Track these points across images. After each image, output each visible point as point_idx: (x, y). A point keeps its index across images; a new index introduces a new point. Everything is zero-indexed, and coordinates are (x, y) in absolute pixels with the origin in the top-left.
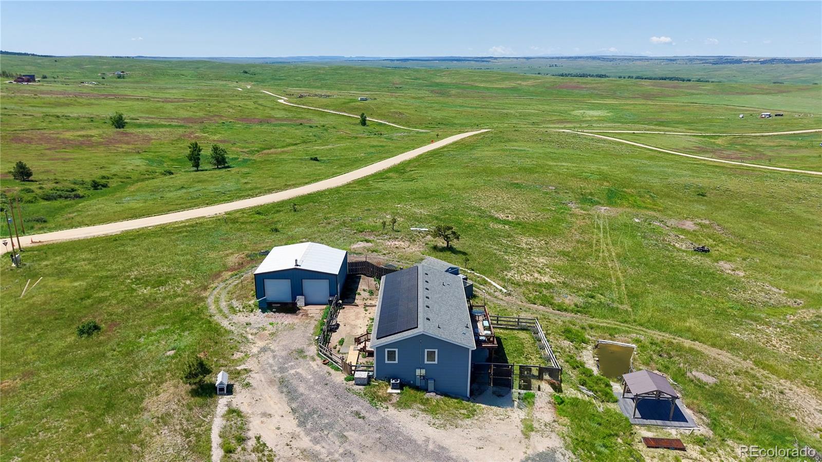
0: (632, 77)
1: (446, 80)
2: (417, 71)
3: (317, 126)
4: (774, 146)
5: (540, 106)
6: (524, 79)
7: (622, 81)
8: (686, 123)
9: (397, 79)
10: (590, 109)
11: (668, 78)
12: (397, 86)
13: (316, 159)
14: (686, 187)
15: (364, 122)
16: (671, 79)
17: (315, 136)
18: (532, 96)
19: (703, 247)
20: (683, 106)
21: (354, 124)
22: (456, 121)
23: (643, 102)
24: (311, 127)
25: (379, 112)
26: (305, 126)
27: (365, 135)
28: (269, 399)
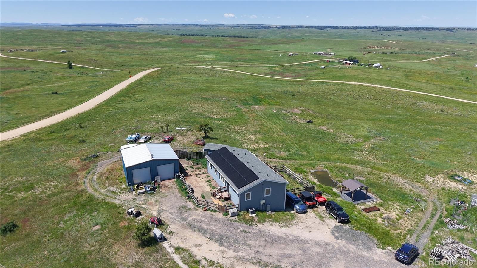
0: (219, 36)
1: (113, 38)
2: (91, 32)
3: (37, 71)
4: (302, 70)
5: (178, 53)
6: (162, 37)
7: (216, 38)
8: (257, 60)
9: (78, 38)
10: (205, 54)
11: (237, 36)
12: (80, 42)
13: (56, 93)
14: (285, 92)
15: (70, 67)
16: (239, 37)
17: (39, 78)
18: (171, 47)
19: (310, 121)
20: (250, 51)
21: (63, 68)
22: (132, 64)
23: (230, 49)
24: (33, 72)
25: (78, 59)
26: (28, 72)
27: (75, 75)
28: (191, 237)
